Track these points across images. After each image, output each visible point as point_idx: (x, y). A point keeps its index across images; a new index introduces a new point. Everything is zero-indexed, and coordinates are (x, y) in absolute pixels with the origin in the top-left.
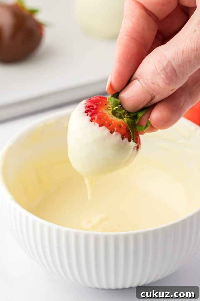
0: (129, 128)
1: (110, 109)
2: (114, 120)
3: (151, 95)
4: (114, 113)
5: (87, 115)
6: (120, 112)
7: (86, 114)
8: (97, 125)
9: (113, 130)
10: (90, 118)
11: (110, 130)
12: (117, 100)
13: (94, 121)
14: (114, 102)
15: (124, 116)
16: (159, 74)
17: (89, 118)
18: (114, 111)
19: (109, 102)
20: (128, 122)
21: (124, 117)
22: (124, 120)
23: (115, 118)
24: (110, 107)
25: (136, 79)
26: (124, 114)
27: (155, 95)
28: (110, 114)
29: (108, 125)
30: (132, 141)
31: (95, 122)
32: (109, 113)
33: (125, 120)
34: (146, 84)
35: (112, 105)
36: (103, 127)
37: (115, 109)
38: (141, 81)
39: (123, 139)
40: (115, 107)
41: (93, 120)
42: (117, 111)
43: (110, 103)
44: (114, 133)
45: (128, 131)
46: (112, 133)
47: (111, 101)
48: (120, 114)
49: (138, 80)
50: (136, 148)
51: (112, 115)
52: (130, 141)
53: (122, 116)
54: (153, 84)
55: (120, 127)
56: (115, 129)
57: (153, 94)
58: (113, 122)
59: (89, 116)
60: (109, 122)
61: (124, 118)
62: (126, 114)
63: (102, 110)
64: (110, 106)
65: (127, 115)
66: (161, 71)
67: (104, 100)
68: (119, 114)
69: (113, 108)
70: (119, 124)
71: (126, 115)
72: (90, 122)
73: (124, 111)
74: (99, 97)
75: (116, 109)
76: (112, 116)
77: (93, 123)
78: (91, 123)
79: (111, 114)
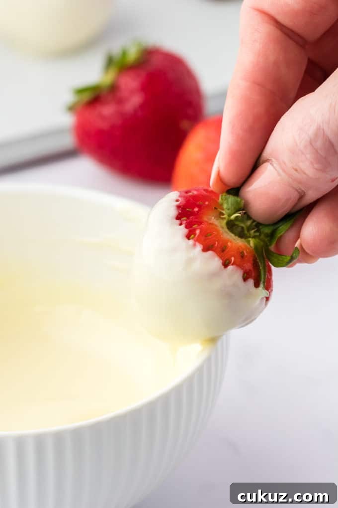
0: (258, 260)
1: (224, 218)
2: (231, 242)
3: (297, 190)
4: (231, 225)
5: (181, 224)
6: (242, 225)
7: (178, 222)
8: (199, 247)
9: (227, 261)
10: (186, 231)
11: (223, 260)
12: (239, 199)
13: (192, 238)
14: (232, 204)
15: (250, 234)
16: (303, 153)
17: (182, 230)
18: (231, 221)
19: (222, 205)
20: (256, 248)
21: (248, 235)
22: (249, 242)
23: (233, 235)
24: (223, 214)
25: (267, 161)
26: (249, 229)
27: (303, 189)
28: (223, 228)
29: (219, 249)
30: (262, 285)
31: (195, 241)
32: (220, 225)
33: (252, 242)
34: (284, 171)
35: (228, 209)
36: (210, 253)
37: (233, 217)
38: (275, 165)
39: (245, 279)
40: (234, 213)
41: (192, 236)
42: (237, 223)
43: (225, 206)
44: (230, 267)
45: (256, 265)
46: (225, 265)
47: (227, 203)
48: (242, 228)
49: (271, 164)
50: (265, 299)
51: (227, 230)
52: (257, 285)
53: (246, 232)
54: (296, 170)
55: (242, 256)
56: (233, 259)
57: (300, 189)
58: (229, 244)
59: (183, 226)
60: (221, 243)
61: (250, 237)
62: (253, 229)
63: (210, 217)
64: (224, 212)
65: (255, 232)
66: (305, 147)
67: (214, 197)
68: (239, 229)
69: (230, 215)
70: (241, 250)
71: (253, 231)
72: (185, 238)
73: (249, 223)
74: (205, 190)
75: (237, 217)
76: (227, 233)
77: (191, 242)
78: (187, 240)
79: (225, 226)
